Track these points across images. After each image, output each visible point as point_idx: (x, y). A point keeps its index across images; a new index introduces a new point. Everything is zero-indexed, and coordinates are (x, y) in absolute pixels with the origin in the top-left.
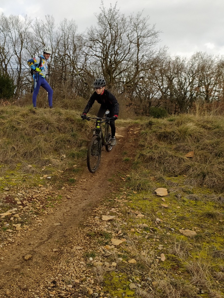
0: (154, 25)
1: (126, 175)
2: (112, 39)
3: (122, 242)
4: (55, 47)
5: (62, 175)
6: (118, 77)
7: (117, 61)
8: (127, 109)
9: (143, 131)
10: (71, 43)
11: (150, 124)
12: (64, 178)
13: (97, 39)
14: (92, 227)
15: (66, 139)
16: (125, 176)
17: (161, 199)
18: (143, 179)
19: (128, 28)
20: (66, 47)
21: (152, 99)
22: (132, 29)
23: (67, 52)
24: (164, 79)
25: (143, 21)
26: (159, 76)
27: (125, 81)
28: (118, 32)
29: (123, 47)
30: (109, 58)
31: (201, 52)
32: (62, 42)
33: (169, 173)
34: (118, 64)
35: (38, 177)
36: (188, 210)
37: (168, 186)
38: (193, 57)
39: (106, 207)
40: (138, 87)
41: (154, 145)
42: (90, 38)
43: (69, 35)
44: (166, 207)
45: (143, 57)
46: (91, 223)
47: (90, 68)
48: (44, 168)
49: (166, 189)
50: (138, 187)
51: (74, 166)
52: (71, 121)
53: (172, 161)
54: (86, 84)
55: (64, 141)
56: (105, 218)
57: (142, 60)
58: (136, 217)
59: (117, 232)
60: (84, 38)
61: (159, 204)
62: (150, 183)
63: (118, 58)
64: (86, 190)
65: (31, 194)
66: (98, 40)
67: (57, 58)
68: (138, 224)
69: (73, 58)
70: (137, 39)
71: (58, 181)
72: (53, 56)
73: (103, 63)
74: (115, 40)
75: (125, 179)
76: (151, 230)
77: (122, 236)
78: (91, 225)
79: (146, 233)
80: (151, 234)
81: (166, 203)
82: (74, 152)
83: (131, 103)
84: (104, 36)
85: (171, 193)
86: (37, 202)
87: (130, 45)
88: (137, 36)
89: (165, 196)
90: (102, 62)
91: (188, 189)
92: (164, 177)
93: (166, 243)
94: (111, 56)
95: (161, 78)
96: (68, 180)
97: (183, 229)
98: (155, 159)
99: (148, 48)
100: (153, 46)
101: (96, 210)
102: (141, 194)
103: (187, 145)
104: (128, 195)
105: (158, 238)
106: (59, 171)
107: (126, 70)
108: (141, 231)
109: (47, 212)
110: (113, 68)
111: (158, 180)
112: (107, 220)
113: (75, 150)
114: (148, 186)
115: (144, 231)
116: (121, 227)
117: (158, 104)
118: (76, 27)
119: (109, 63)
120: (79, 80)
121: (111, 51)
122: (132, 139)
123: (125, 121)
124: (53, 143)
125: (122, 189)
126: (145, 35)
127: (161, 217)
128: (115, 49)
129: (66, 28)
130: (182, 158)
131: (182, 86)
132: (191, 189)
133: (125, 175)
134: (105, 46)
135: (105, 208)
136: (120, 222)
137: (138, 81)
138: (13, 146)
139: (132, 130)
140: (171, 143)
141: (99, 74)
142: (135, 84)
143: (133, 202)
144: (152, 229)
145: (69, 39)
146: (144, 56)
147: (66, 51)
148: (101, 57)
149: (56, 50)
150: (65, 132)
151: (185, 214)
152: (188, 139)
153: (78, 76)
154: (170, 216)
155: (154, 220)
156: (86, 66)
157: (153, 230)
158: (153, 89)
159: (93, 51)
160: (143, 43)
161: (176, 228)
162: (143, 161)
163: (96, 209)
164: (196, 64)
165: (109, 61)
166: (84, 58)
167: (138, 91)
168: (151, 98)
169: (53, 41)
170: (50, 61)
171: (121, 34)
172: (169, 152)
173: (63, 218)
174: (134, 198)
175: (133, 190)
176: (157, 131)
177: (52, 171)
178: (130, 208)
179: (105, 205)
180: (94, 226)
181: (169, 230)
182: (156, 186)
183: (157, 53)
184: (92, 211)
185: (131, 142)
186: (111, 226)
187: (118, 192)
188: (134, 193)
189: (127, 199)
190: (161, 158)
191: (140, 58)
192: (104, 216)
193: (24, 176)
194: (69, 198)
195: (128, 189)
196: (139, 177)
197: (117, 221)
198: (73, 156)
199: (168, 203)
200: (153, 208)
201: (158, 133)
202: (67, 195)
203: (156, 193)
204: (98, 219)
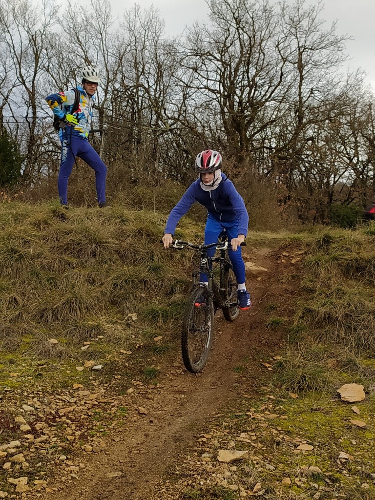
1: (275, 358)
2: (241, 52)
4: (114, 68)
5: (129, 360)
6: (257, 136)
7: (255, 102)
8: (281, 209)
9: (310, 257)
10: (150, 61)
11: (327, 241)
12: (133, 366)
13: (208, 52)
14: (195, 478)
15: (136, 278)
16: (271, 359)
17: (352, 410)
18: (311, 364)
19: (278, 29)
20: (140, 70)
21: (336, 185)
23: (142, 80)
24: (360, 143)
25: (309, 14)
26: (349, 136)
27: (274, 146)
28: (256, 37)
29: (267, 72)
30: (237, 95)
32: (129, 56)
33: (368, 351)
34: (258, 108)
35: (71, 366)
37: (366, 379)
39: (228, 430)
40: (303, 160)
41: (334, 287)
42: (192, 49)
43: (145, 42)
44: (361, 425)
45: (312, 93)
46: (192, 468)
47: (195, 117)
48: (87, 346)
49: (363, 387)
50: (300, 382)
51: (156, 339)
52: (148, 235)
54: (186, 151)
55: (133, 282)
56: (225, 456)
57: (310, 99)
58: (296, 452)
59: (252, 487)
60: (181, 50)
61: (346, 420)
62: (327, 374)
63: (258, 94)
64: (184, 393)
65: (54, 407)
66: (211, 55)
67: (120, 94)
68: (298, 468)
69: (155, 94)
70: (298, 52)
71: (118, 374)
72: (109, 89)
73: (225, 104)
74: (250, 54)
75: (270, 367)
76: (327, 480)
77: (263, 495)
78: (192, 473)
79: (317, 486)
80: (327, 489)
81: (362, 417)
82: (156, 308)
83: (289, 196)
84: (225, 45)
85: (372, 394)
86: (67, 424)
87: (282, 67)
88: (298, 47)
89: (359, 402)
90: (222, 103)
92: (358, 361)
94: (241, 90)
95: (354, 139)
96: (142, 372)
98: (337, 318)
99: (323, 73)
100: (333, 69)
101: (204, 440)
102: (307, 399)
104: (279, 402)
105: (342, 498)
106: (122, 351)
107: (274, 121)
108: (304, 483)
109: (90, 448)
110: (246, 117)
111: (344, 366)
112: (228, 460)
113: (157, 303)
114: (323, 381)
115: (311, 483)
116: (261, 475)
117: (348, 198)
118: (162, 24)
119: (237, 106)
120: (172, 144)
121: (240, 80)
122: (286, 276)
123: (275, 236)
124: (108, 288)
125: (266, 388)
126: (315, 46)
127: (350, 449)
128: (249, 74)
129: (138, 25)
133: (272, 357)
134: (228, 67)
135: (225, 433)
136: (257, 464)
137: (303, 147)
138: (14, 294)
139: (287, 255)
140: (371, 283)
141: (217, 130)
142: (296, 153)
143: (289, 418)
144: (330, 477)
145: (146, 51)
146: (314, 92)
147: (139, 77)
148: (219, 92)
149: (116, 74)
150: (134, 262)
153: (168, 134)
154: (369, 447)
155: (334, 457)
156: (185, 111)
157: (333, 480)
158: (336, 164)
159: (200, 77)
160: (311, 62)
162: (312, 324)
163: (205, 435)
165: (238, 100)
166: (182, 94)
167: (303, 169)
168: (333, 185)
169: (109, 54)
170: (103, 100)
171: (262, 40)
172: (367, 303)
173: (129, 460)
174: (292, 409)
175: (289, 390)
176: (342, 257)
177: (105, 352)
178: (282, 432)
179: (226, 426)
180: (198, 474)
181: (367, 477)
182: (339, 380)
183: (343, 84)
184: (196, 442)
185: (284, 283)
186: (237, 473)
187: (255, 396)
188: (291, 398)
189: (275, 411)
190: (351, 316)
191: (305, 95)
192: (221, 453)
193: (40, 365)
194: (143, 414)
195: (278, 390)
196: (303, 361)
197: (252, 461)
198: (154, 317)
199: (365, 416)
200: (333, 429)
201: (343, 261)
202: (140, 407)
203: (340, 396)
204: (209, 459)
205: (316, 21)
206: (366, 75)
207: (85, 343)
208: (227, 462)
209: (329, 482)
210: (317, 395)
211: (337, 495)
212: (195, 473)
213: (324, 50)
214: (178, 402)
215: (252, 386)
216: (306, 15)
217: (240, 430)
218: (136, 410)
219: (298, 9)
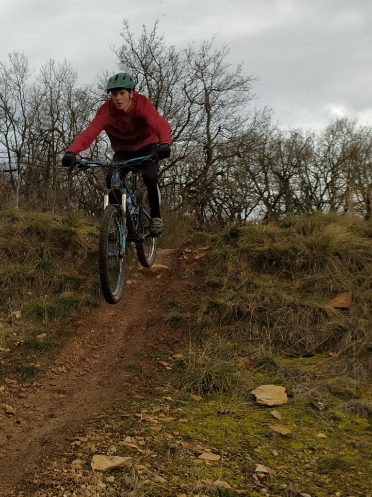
0: (240, 66)
1: (174, 356)
5: (6, 358)
9: (216, 252)
10: (64, 108)
12: (10, 364)
15: (24, 275)
16: (170, 358)
17: (271, 415)
18: (218, 363)
19: (184, 74)
22: (192, 75)
23: (58, 126)
31: (346, 120)
33: (288, 349)
36: (348, 441)
37: (287, 380)
38: (329, 132)
39: (110, 434)
41: (244, 281)
43: (59, 92)
44: (284, 433)
45: (220, 131)
46: (56, 477)
49: (284, 389)
50: (204, 382)
51: (39, 337)
52: (38, 233)
53: (293, 318)
55: (19, 279)
56: (101, 462)
57: (218, 136)
58: (196, 461)
61: (263, 427)
62: (238, 374)
64: (64, 392)
68: (198, 482)
75: (169, 366)
78: (54, 483)
81: (284, 423)
82: (42, 305)
85: (296, 397)
87: (190, 107)
88: (205, 88)
89: (281, 406)
91: (345, 386)
92: (276, 359)
96: (18, 370)
97: (338, 494)
98: (249, 313)
99: (230, 112)
100: (240, 107)
101: (78, 443)
102: (214, 402)
103: (331, 278)
104: (178, 404)
111: (260, 365)
112: (104, 468)
113: (45, 301)
116: (147, 488)
118: (75, 76)
122: (189, 270)
125: (162, 388)
126: (222, 87)
127: (270, 462)
130: (320, 310)
131: (310, 194)
132: (351, 386)
133: (171, 356)
135: (107, 437)
136: (144, 474)
137: (212, 181)
139: (190, 251)
140: (288, 276)
142: (206, 187)
143: (189, 421)
146: (221, 130)
147: (54, 124)
150: (23, 260)
151: (343, 453)
152: (333, 263)
154: (297, 460)
155: (248, 471)
160: (217, 102)
162: (218, 320)
164: (338, 147)
170: (21, 143)
172: (285, 296)
174: (194, 412)
175: (190, 392)
176: (252, 249)
178: (179, 437)
179: (109, 428)
180: (62, 485)
182: (254, 381)
183: (250, 122)
184: (68, 445)
185: (186, 279)
186: (115, 485)
187: (150, 397)
188: (193, 400)
189: (172, 414)
190: (266, 310)
191: (213, 132)
192: (96, 458)
194: (10, 413)
195: (177, 391)
196: (209, 360)
197: (136, 471)
198: (39, 314)
199: (289, 423)
200: (247, 437)
201: (253, 253)
202: (7, 406)
203: (256, 398)
204: (80, 467)
205: (222, 64)
206: (273, 112)
208: (102, 471)
210: (226, 397)
212: (58, 483)
213: (230, 91)
214: (56, 402)
215: (145, 386)
216: (212, 60)
217: (126, 434)
218: (4, 409)
219: (204, 56)
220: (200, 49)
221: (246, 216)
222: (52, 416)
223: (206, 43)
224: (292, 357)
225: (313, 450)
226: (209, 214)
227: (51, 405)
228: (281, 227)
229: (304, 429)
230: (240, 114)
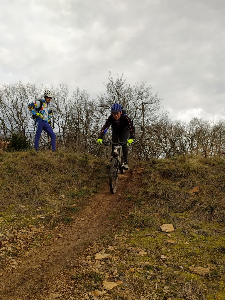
1: (129, 213)
3: (117, 284)
5: (58, 215)
9: (146, 170)
11: (154, 163)
12: (60, 217)
13: (106, 105)
14: (81, 268)
15: (66, 180)
16: (127, 214)
17: (167, 236)
19: (134, 96)
22: (137, 97)
33: (174, 209)
35: (30, 217)
36: (197, 245)
37: (174, 222)
39: (103, 245)
41: (157, 182)
42: (100, 104)
44: (172, 243)
45: (148, 121)
48: (40, 209)
49: (172, 225)
50: (141, 223)
51: (72, 206)
52: (72, 162)
53: (177, 197)
55: (64, 181)
56: (99, 256)
57: (147, 123)
58: (138, 255)
59: (112, 273)
61: (164, 240)
62: (155, 220)
64: (83, 229)
68: (138, 263)
71: (52, 221)
75: (127, 217)
76: (155, 269)
77: (118, 277)
79: (149, 272)
80: (154, 274)
81: (172, 239)
82: (74, 192)
85: (177, 228)
87: (136, 111)
88: (142, 103)
89: (171, 232)
91: (196, 224)
92: (170, 214)
93: (174, 284)
96: (64, 220)
97: (193, 266)
98: (159, 195)
99: (152, 113)
101: (89, 249)
102: (145, 231)
103: (192, 181)
104: (130, 233)
105: (163, 279)
106: (55, 211)
108: (142, 271)
111: (163, 216)
112: (100, 258)
114: (152, 223)
115: (146, 271)
116: (118, 266)
118: (88, 96)
122: (135, 178)
124: (52, 184)
125: (124, 226)
126: (149, 102)
127: (167, 254)
132: (198, 223)
135: (101, 246)
136: (116, 260)
138: (8, 187)
139: (136, 170)
140: (175, 180)
142: (142, 145)
143: (135, 239)
144: (156, 268)
147: (79, 116)
150: (66, 173)
151: (195, 250)
152: (192, 174)
155: (158, 258)
157: (158, 269)
160: (147, 109)
161: (186, 266)
162: (147, 198)
163: (90, 247)
172: (173, 188)
174: (137, 236)
175: (135, 227)
176: (161, 169)
177: (48, 211)
178: (131, 245)
179: (102, 243)
181: (177, 268)
182: (161, 222)
183: (160, 118)
184: (85, 250)
186: (105, 265)
187: (119, 230)
188: (136, 231)
189: (128, 236)
190: (166, 194)
191: (145, 121)
192: (97, 255)
193: (15, 217)
194: (60, 238)
195: (130, 227)
196: (143, 214)
197: (113, 259)
198: (73, 196)
199: (174, 239)
200: (158, 244)
201: (161, 171)
202: (59, 234)
203: (161, 229)
204: (90, 258)
205: (149, 93)
207: (38, 208)
208: (99, 260)
209: (156, 270)
210: (150, 229)
211: (160, 277)
212: (81, 265)
213: (152, 104)
214: (80, 232)
215: (117, 225)
216: (145, 91)
217: (109, 245)
218: (58, 236)
219: (142, 89)
220: (140, 86)
221: (158, 157)
222: (79, 238)
223: (143, 83)
224: (176, 212)
225: (184, 249)
226: (143, 156)
227: (78, 234)
228: (173, 160)
229: (180, 241)
230: (156, 114)
